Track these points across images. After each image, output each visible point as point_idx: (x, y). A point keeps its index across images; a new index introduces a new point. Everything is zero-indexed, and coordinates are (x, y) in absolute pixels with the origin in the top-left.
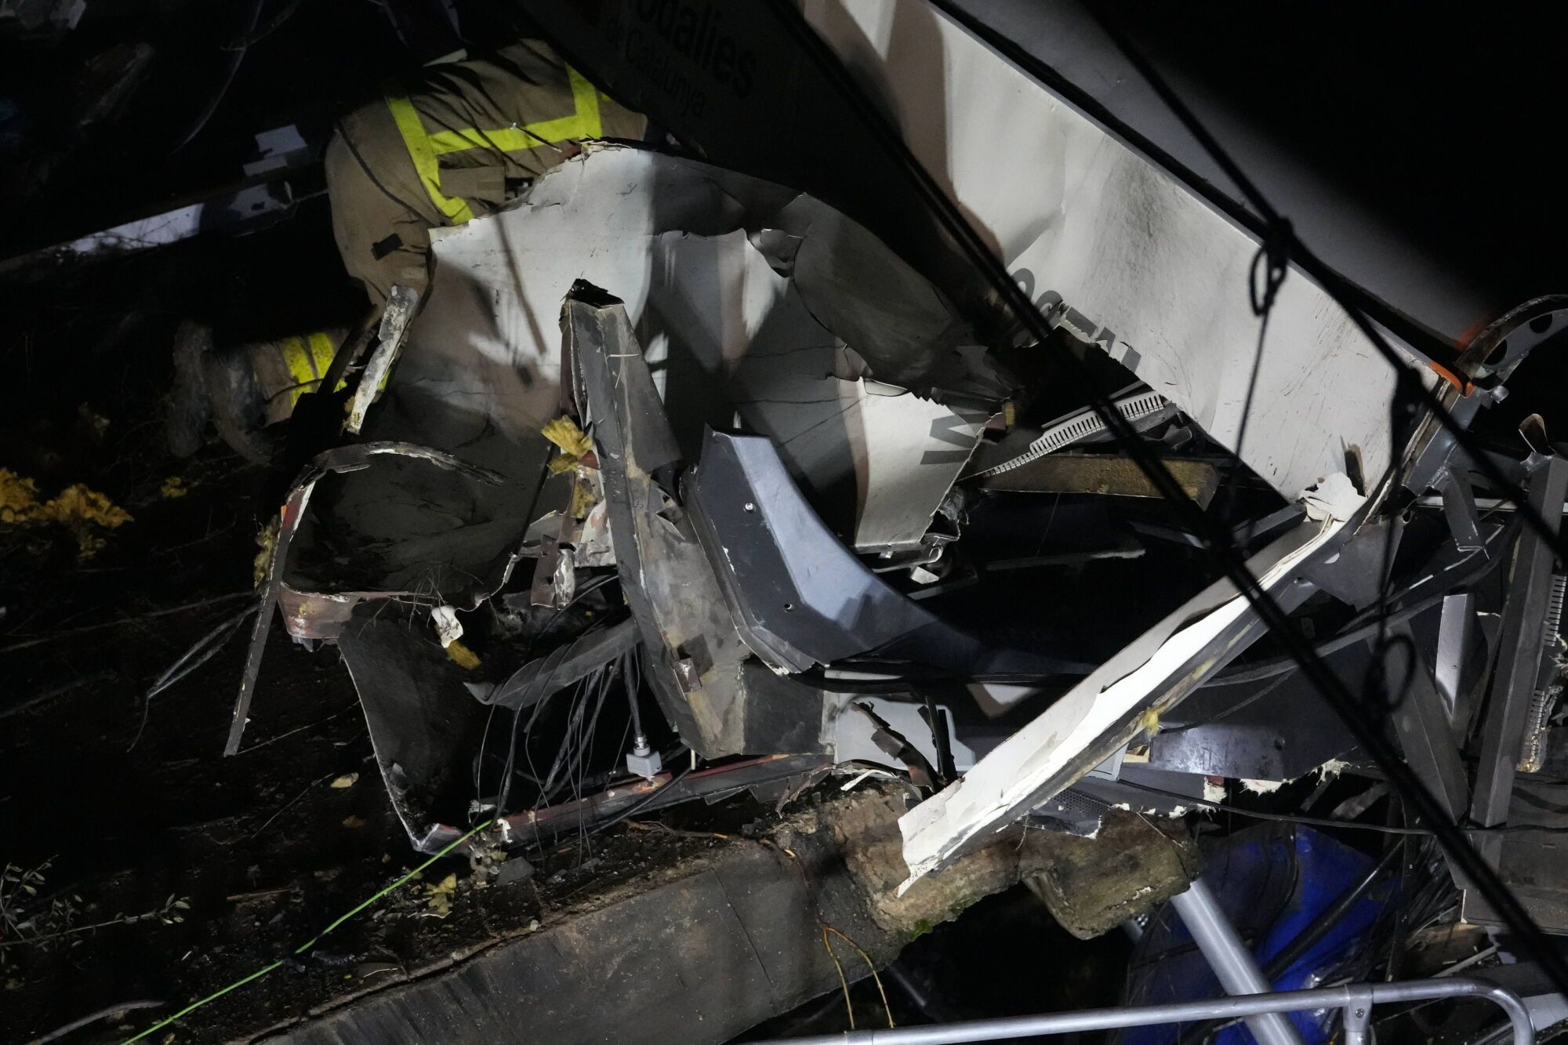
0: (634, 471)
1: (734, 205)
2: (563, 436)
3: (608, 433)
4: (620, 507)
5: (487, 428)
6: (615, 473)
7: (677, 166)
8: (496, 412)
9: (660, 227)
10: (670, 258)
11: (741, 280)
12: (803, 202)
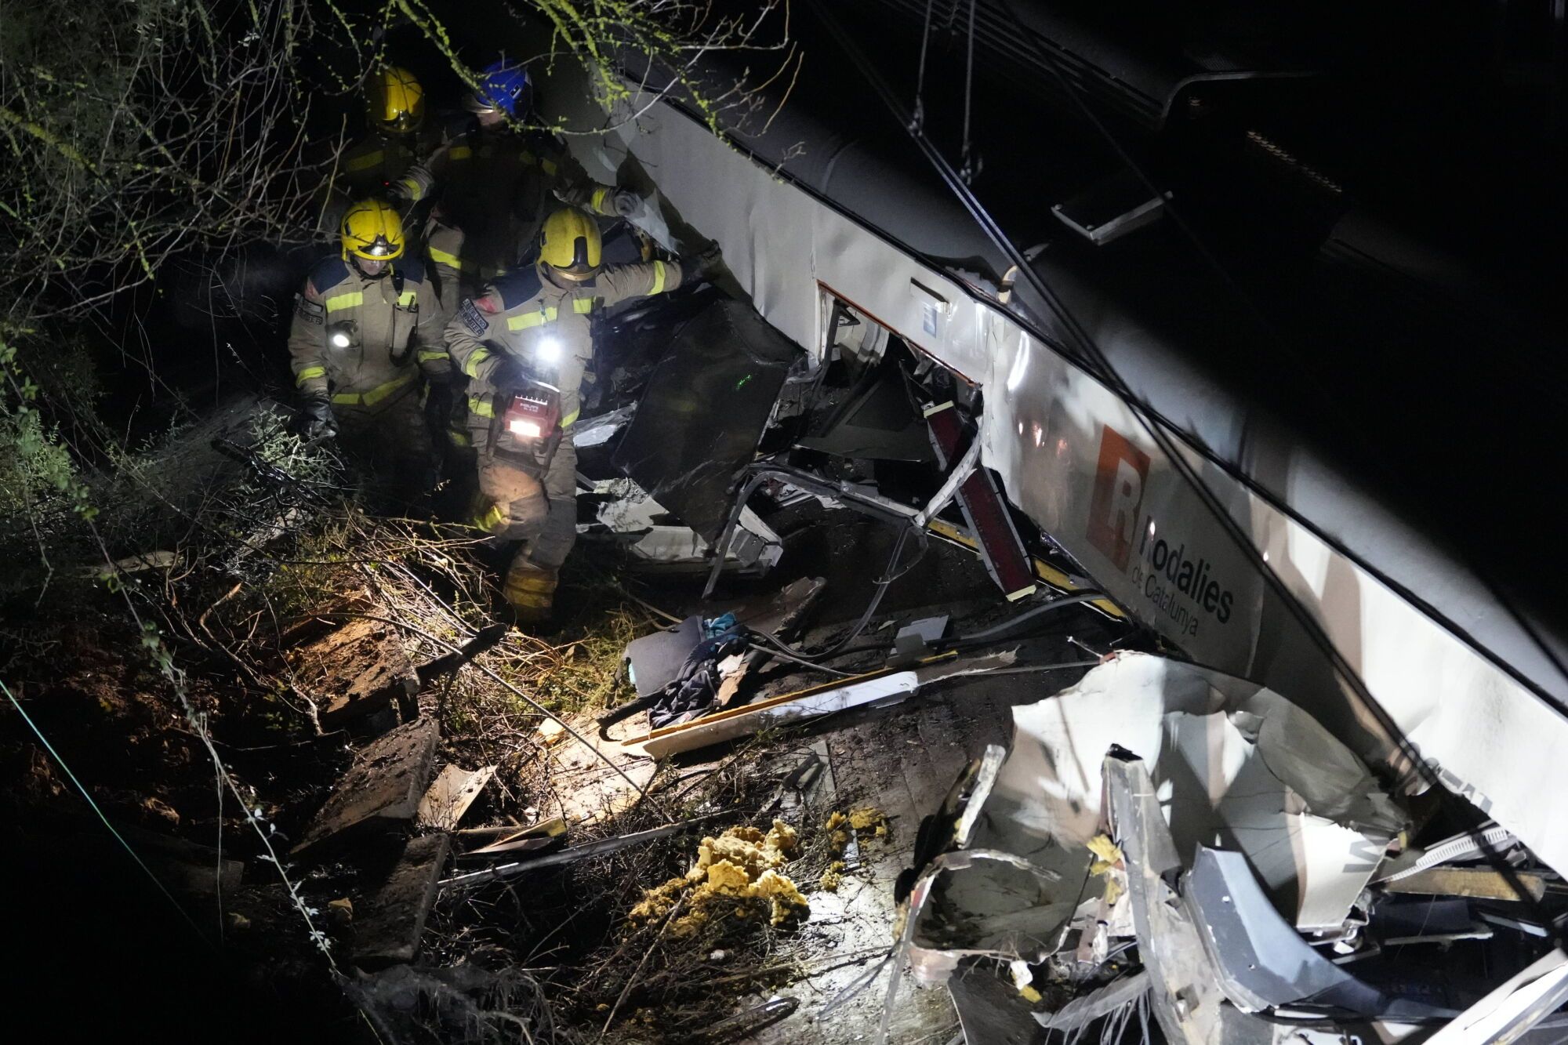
0: (1149, 873)
1: (1218, 695)
2: (1101, 848)
3: (1132, 846)
4: (1140, 895)
5: (1050, 842)
6: (1135, 874)
7: (1179, 667)
8: (1055, 831)
9: (1168, 709)
10: (1175, 730)
11: (1222, 746)
12: (1265, 694)
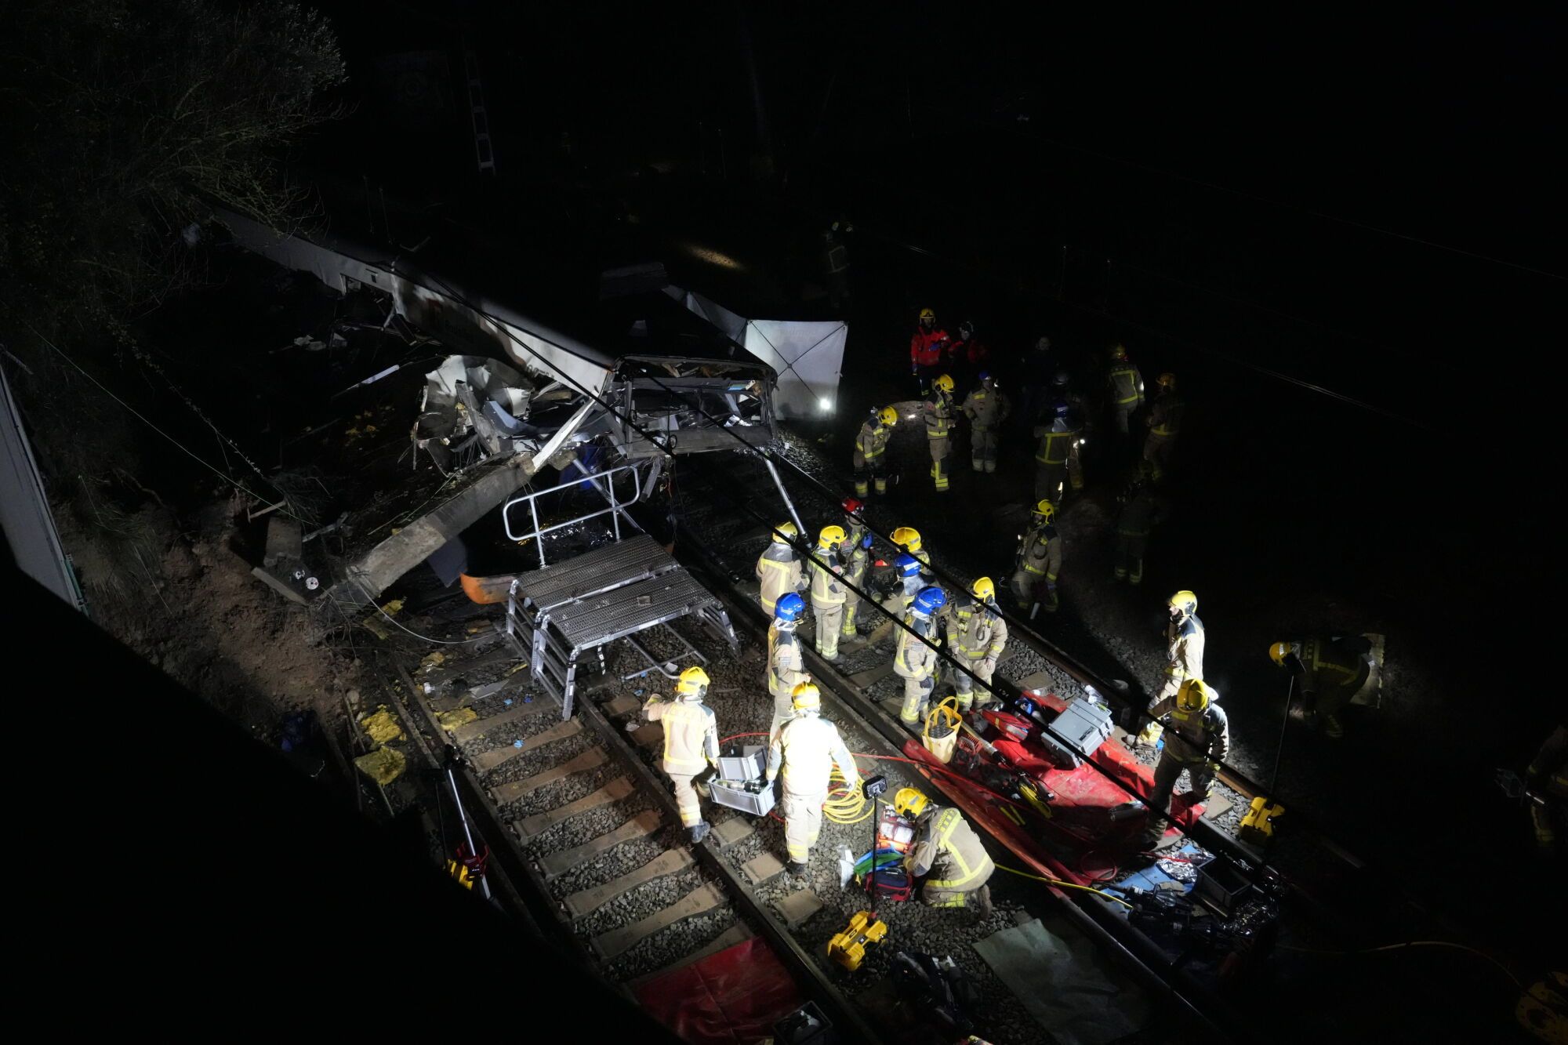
0: (473, 410)
1: (478, 362)
2: (459, 406)
3: (467, 404)
4: (472, 416)
5: (444, 406)
6: (470, 411)
7: (466, 357)
8: (445, 403)
9: (466, 368)
10: (469, 373)
11: (483, 374)
12: (490, 359)
